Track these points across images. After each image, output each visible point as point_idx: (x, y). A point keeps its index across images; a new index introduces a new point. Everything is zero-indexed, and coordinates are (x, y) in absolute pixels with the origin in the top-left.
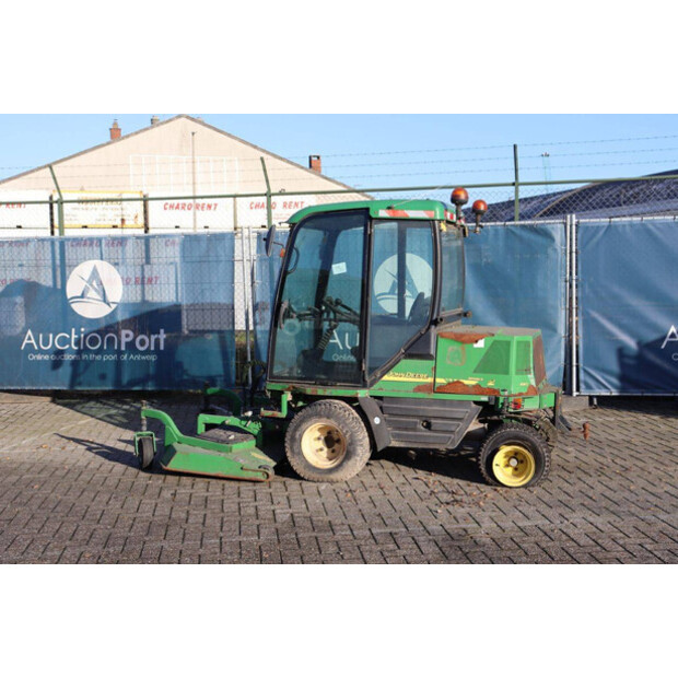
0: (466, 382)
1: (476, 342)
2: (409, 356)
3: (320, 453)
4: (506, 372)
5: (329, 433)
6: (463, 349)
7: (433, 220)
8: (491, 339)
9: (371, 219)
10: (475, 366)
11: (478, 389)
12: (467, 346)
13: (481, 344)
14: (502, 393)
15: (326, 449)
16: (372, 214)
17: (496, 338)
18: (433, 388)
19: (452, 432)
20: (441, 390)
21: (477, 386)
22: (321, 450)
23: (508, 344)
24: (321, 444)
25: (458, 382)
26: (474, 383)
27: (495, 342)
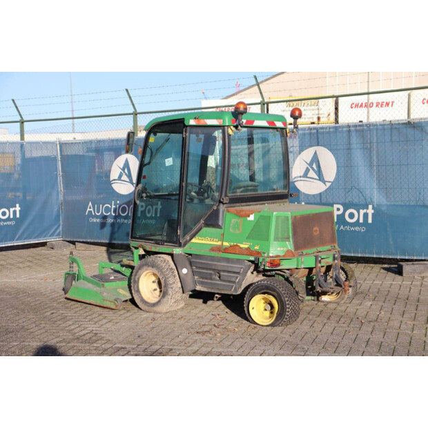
0: (242, 246)
1: (249, 216)
2: (207, 225)
3: (154, 292)
4: (267, 239)
8: (260, 214)
9: (185, 126)
10: (247, 235)
11: (249, 252)
12: (243, 219)
13: (252, 218)
14: (263, 255)
15: (158, 290)
17: (262, 213)
18: (218, 249)
20: (226, 250)
21: (248, 249)
22: (155, 290)
23: (269, 218)
24: (156, 286)
25: (237, 245)
26: (246, 246)
27: (261, 216)
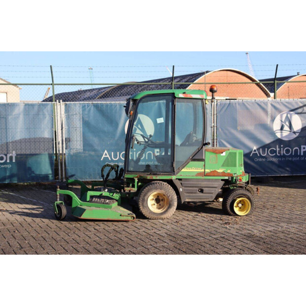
0: (218, 171)
1: (222, 153)
2: (193, 160)
3: (154, 206)
4: (235, 166)
5: (158, 196)
6: (216, 156)
7: (203, 99)
8: (229, 152)
9: (175, 98)
10: (222, 164)
11: (224, 174)
12: (218, 155)
13: (224, 154)
14: (234, 175)
15: (156, 204)
16: (176, 96)
17: (230, 151)
18: (204, 174)
19: (212, 193)
20: (208, 175)
21: (224, 172)
22: (154, 204)
23: (236, 153)
24: (154, 202)
25: (215, 171)
26: (222, 171)
27: (230, 153)
